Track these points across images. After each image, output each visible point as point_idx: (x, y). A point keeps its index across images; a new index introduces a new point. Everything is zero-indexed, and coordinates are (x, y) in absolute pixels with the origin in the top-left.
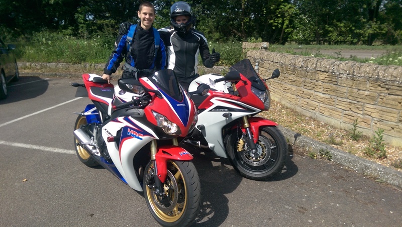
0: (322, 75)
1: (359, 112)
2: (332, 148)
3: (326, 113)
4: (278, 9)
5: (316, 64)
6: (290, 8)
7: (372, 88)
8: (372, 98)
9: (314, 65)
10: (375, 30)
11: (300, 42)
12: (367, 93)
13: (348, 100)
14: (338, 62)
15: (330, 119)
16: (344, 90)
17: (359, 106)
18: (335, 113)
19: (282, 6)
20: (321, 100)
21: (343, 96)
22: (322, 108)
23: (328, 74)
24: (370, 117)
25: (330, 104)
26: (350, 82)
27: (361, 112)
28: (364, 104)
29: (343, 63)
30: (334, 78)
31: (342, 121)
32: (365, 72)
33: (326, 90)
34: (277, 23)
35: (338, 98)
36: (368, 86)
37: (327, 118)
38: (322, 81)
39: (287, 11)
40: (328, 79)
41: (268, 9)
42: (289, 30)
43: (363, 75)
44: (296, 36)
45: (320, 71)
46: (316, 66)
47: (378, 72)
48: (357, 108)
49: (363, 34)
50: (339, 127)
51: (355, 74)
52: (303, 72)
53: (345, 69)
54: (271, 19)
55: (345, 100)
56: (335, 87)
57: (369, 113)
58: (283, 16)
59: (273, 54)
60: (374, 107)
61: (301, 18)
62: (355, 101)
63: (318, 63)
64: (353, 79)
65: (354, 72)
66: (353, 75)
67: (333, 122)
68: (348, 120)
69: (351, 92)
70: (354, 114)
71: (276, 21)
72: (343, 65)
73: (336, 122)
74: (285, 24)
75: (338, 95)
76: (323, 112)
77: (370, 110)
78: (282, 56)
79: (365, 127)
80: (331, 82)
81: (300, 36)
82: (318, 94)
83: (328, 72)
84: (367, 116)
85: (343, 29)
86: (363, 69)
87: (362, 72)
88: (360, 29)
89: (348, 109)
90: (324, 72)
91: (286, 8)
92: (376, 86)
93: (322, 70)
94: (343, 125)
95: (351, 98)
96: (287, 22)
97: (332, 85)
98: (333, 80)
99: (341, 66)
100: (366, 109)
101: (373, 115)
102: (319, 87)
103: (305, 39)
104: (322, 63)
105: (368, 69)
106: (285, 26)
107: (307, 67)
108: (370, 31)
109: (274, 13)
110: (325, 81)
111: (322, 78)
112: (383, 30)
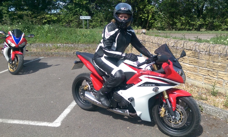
0: (188, 52)
1: (215, 76)
2: (202, 103)
3: (192, 78)
4: (145, 8)
5: (184, 45)
6: (152, 8)
7: (223, 61)
8: (223, 67)
9: (182, 46)
10: (202, 22)
11: (159, 29)
12: (219, 64)
13: (207, 69)
14: (198, 44)
15: (195, 82)
16: (204, 62)
17: (214, 73)
18: (198, 77)
19: (147, 7)
20: (188, 68)
21: (203, 66)
22: (189, 74)
23: (192, 51)
24: (222, 80)
25: (194, 71)
26: (208, 57)
27: (216, 77)
28: (218, 71)
29: (202, 44)
30: (196, 54)
31: (203, 83)
32: (218, 50)
33: (191, 62)
34: (145, 17)
35: (200, 67)
36: (220, 59)
37: (192, 81)
38: (188, 56)
39: (150, 9)
40: (192, 55)
41: (139, 8)
42: (152, 21)
43: (216, 52)
44: (157, 25)
45: (187, 49)
46: (184, 46)
47: (226, 50)
48: (213, 74)
49: (195, 24)
50: (201, 87)
51: (211, 51)
52: (174, 50)
53: (204, 48)
54: (141, 14)
55: (204, 69)
56: (197, 60)
57: (222, 77)
58: (148, 13)
59: (152, 37)
60: (225, 73)
61: (159, 14)
62: (211, 69)
63: (185, 44)
64: (209, 55)
65: (210, 50)
66: (209, 52)
67: (197, 83)
68: (207, 82)
69: (209, 63)
70: (211, 78)
71: (144, 16)
72: (202, 45)
73: (199, 83)
74: (149, 17)
75: (200, 65)
76: (190, 76)
77: (222, 75)
78: (159, 39)
79: (219, 87)
80: (194, 56)
81: (159, 25)
82: (186, 64)
83: (192, 50)
84: (220, 79)
85: (184, 22)
86: (216, 48)
87: (215, 50)
88: (193, 21)
89: (207, 74)
90: (189, 50)
91: (150, 8)
92: (225, 59)
93: (188, 48)
94: (204, 86)
95: (208, 67)
96: (150, 16)
97: (195, 59)
98: (196, 55)
99: (201, 46)
100: (219, 74)
101: (224, 78)
102: (186, 60)
103: (162, 27)
104: (188, 44)
105: (219, 49)
106: (149, 19)
107: (177, 46)
108: (199, 23)
109: (143, 10)
110: (190, 56)
111: (188, 54)
112: (206, 22)
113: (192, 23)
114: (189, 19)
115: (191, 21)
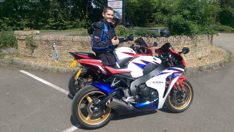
112: (31, 22)
113: (19, 23)
114: (15, 20)
115: (17, 21)
